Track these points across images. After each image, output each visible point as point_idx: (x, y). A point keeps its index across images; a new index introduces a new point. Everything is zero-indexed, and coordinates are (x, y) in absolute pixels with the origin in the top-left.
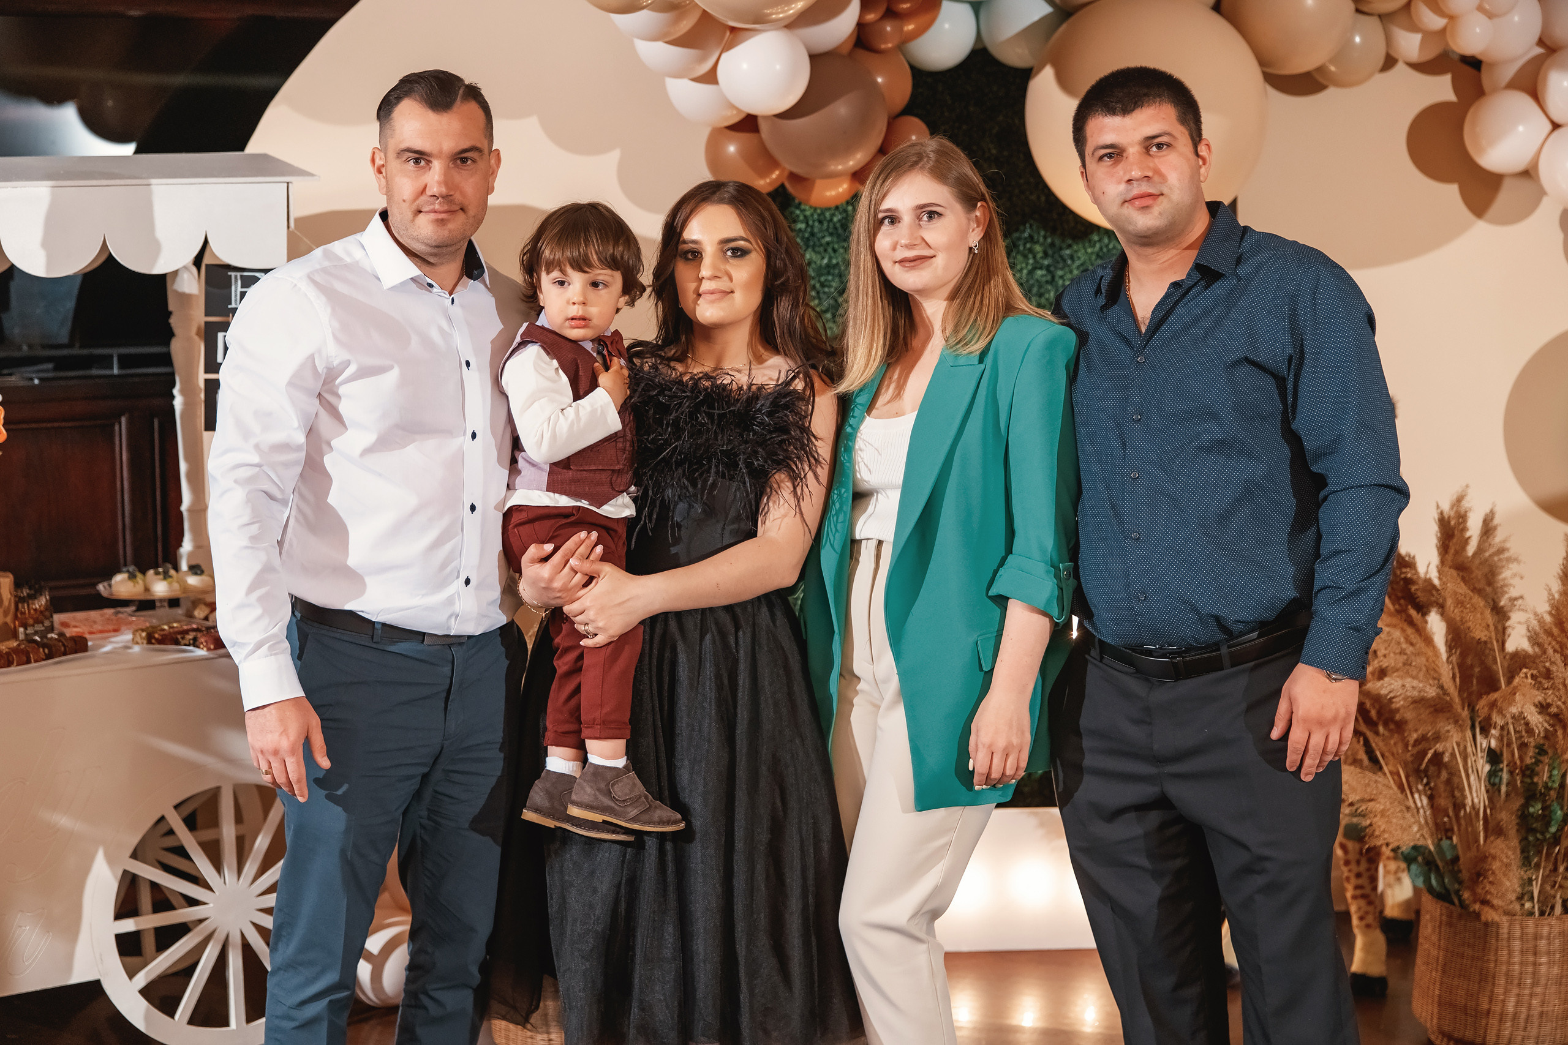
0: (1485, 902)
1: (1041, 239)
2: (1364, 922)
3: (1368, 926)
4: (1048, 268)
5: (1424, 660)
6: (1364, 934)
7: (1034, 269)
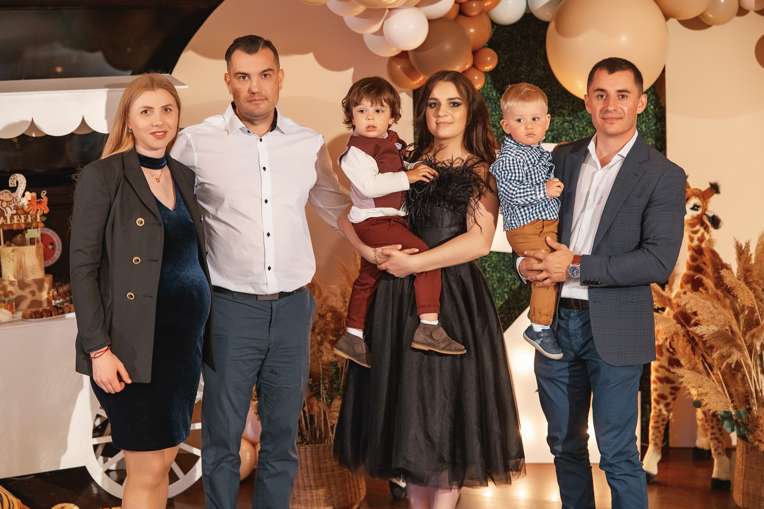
0: (760, 441)
1: (567, 108)
2: (717, 452)
3: (719, 454)
4: (570, 122)
5: (723, 316)
6: (718, 458)
7: (564, 122)
